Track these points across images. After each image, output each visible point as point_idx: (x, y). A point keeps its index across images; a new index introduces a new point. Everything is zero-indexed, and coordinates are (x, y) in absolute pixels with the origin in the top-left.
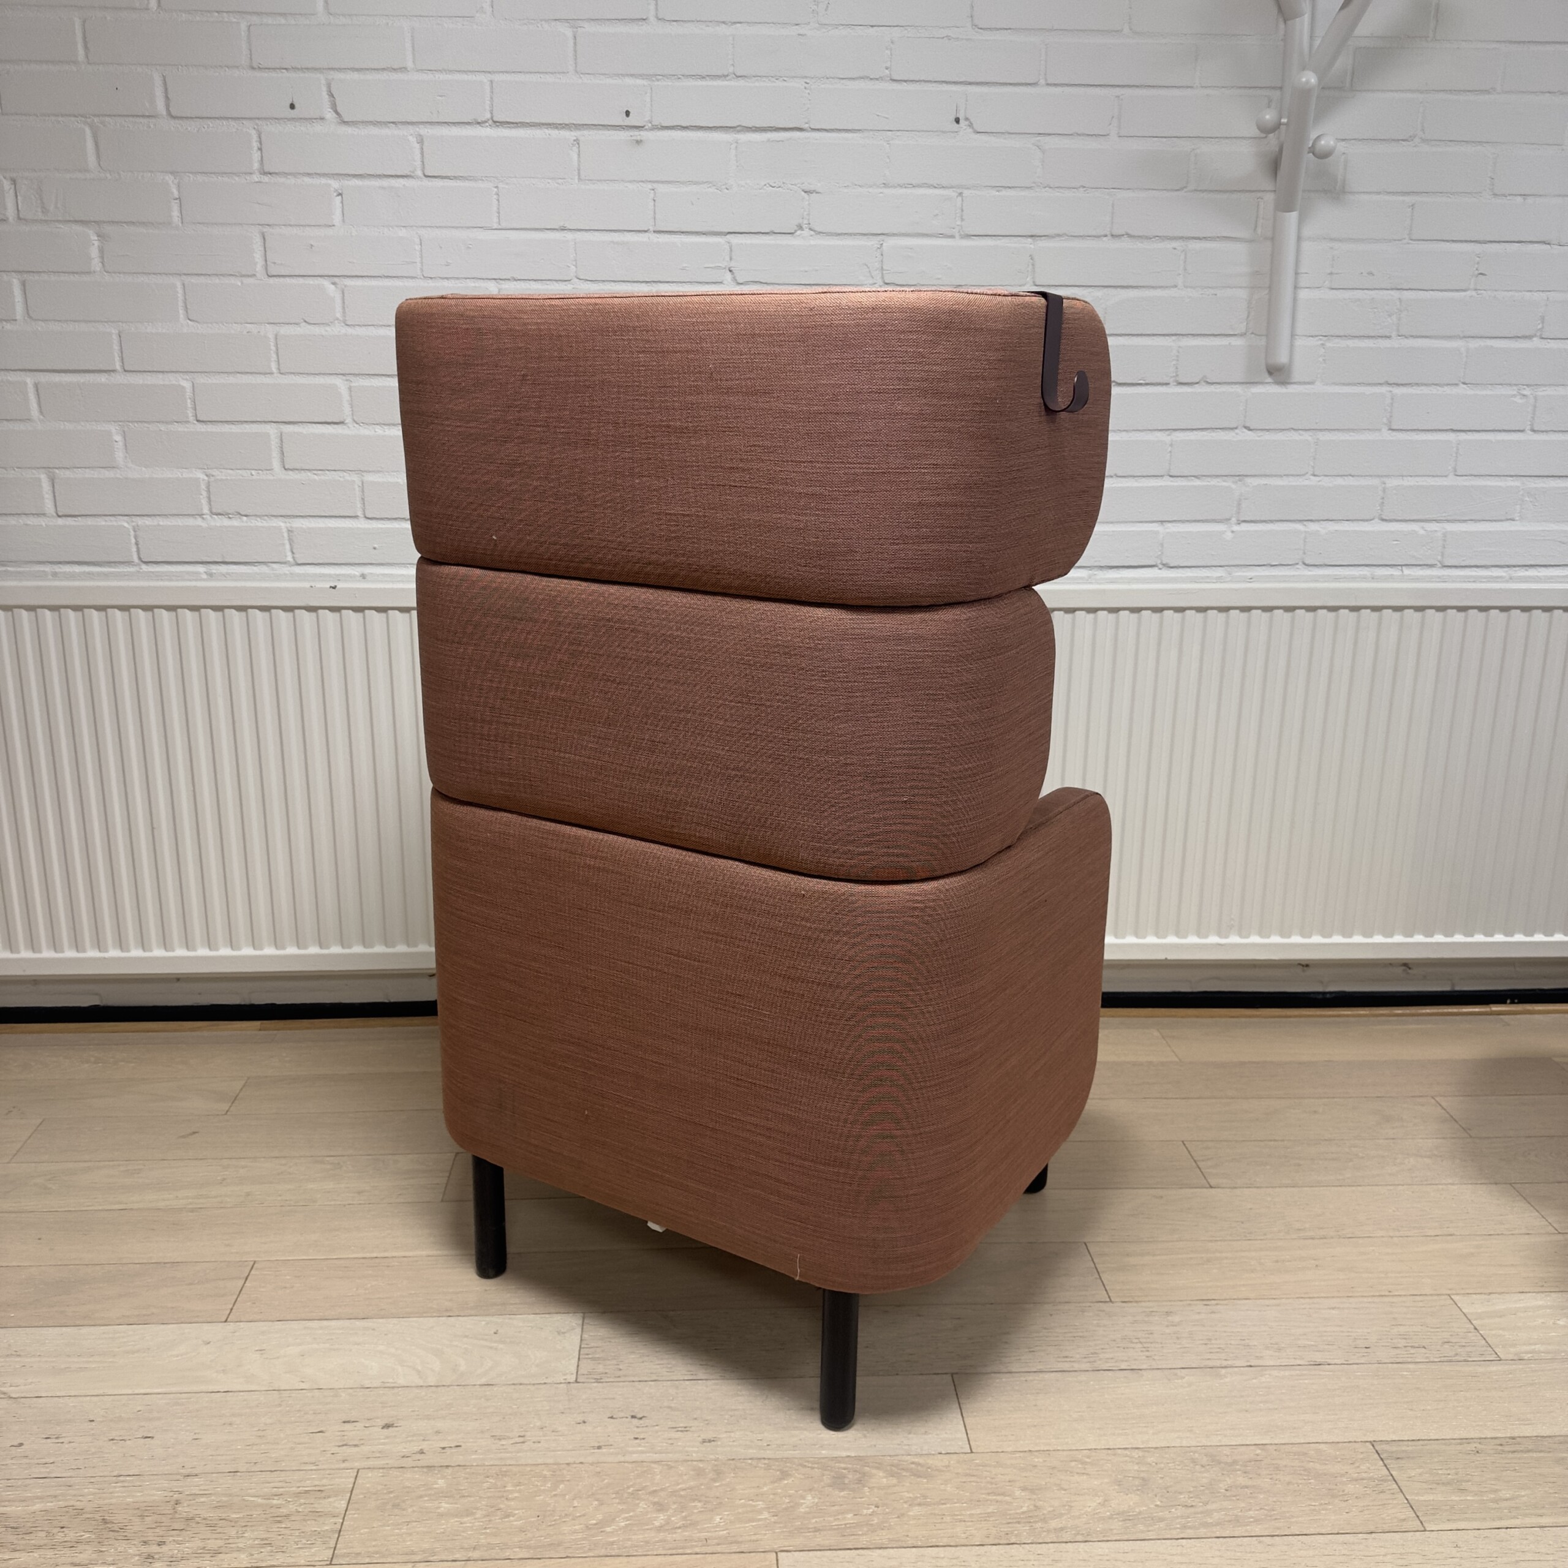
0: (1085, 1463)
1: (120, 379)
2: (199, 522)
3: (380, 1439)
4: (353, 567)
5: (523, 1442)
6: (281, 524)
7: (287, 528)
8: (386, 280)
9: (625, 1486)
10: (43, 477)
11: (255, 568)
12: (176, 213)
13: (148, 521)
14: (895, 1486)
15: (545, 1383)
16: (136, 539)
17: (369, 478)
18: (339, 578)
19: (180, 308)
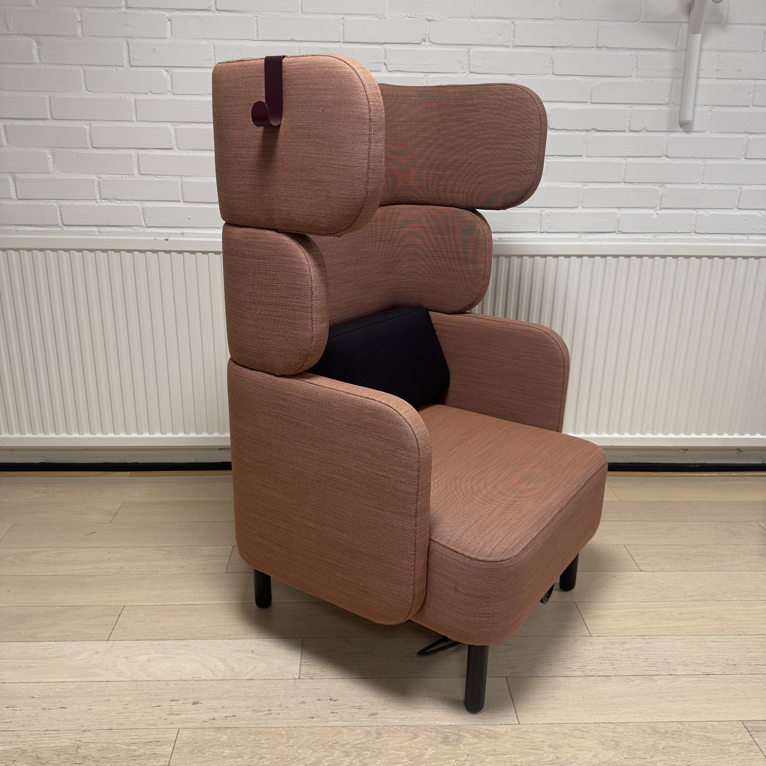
0: (581, 731)
1: (51, 123)
2: (94, 203)
3: (191, 711)
4: (177, 229)
5: (270, 714)
6: (138, 205)
7: (141, 207)
8: (196, 69)
9: (327, 741)
10: (9, 177)
11: (124, 229)
12: (79, 30)
13: (67, 203)
14: (477, 743)
15: (282, 679)
16: (60, 213)
17: (186, 179)
18: (170, 235)
19: (83, 84)
